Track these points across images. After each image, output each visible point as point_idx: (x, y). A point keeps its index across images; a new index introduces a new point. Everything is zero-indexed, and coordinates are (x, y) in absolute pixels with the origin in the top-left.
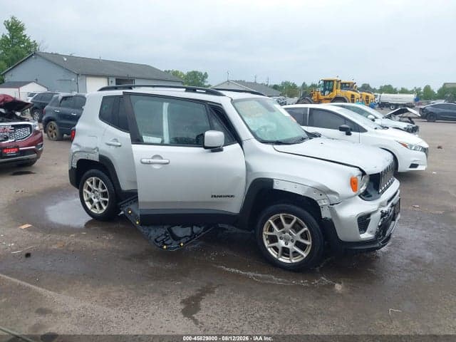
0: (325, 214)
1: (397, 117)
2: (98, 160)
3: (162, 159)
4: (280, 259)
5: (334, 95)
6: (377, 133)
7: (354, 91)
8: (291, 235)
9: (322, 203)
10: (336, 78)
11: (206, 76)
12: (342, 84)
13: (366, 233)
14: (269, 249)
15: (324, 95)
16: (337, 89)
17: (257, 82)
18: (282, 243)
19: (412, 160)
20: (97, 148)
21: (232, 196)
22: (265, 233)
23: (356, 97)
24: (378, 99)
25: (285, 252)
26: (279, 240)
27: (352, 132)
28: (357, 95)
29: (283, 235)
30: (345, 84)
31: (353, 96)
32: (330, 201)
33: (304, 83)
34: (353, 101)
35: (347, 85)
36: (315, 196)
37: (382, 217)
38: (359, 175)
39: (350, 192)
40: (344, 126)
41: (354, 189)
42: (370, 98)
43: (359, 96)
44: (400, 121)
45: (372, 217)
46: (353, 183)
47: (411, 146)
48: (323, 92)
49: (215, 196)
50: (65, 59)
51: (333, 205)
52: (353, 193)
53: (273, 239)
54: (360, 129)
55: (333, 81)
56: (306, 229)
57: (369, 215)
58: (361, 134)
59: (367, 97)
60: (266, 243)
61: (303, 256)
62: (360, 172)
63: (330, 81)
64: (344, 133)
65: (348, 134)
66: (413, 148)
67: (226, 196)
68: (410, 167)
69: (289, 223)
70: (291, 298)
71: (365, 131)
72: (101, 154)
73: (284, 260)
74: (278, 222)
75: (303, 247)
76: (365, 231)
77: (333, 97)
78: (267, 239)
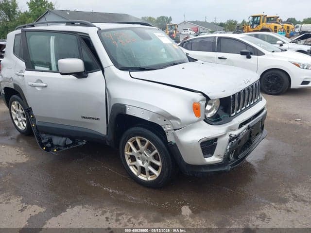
0: (170, 139)
1: (303, 42)
2: (13, 88)
3: (42, 83)
4: (140, 177)
5: (260, 27)
6: (273, 56)
7: (277, 23)
8: (146, 155)
9: (167, 128)
10: (263, 14)
11: (170, 19)
12: (267, 18)
13: (213, 157)
14: (131, 167)
15: (253, 28)
16: (263, 22)
17: (207, 21)
18: (139, 162)
19: (304, 78)
20: (11, 78)
21: (98, 119)
22: (126, 153)
23: (278, 28)
24: (299, 29)
25: (143, 170)
26: (138, 160)
27: (252, 56)
28: (279, 26)
29: (140, 156)
30: (271, 18)
31: (276, 27)
32: (173, 126)
33: (244, 20)
34: (276, 31)
35: (272, 19)
36: (159, 122)
37: (230, 141)
38: (202, 100)
39: (193, 117)
40: (245, 50)
41: (198, 115)
42: (290, 28)
43: (281, 27)
44: (304, 44)
45: (218, 141)
46: (196, 109)
47: (304, 65)
48: (252, 26)
49: (84, 117)
50: (68, 13)
51: (175, 130)
52: (197, 119)
53: (133, 159)
54: (259, 53)
55: (260, 16)
56: (156, 151)
57: (216, 139)
58: (259, 57)
59: (288, 27)
60: (129, 162)
61: (156, 176)
62: (203, 97)
63: (257, 17)
64: (245, 56)
65: (249, 57)
66: (305, 67)
67: (93, 119)
68: (302, 84)
69: (144, 145)
70: (132, 219)
71: (263, 54)
72: (15, 83)
73: (142, 177)
74: (135, 144)
75: (156, 168)
76: (212, 154)
77: (260, 29)
78: (129, 158)
